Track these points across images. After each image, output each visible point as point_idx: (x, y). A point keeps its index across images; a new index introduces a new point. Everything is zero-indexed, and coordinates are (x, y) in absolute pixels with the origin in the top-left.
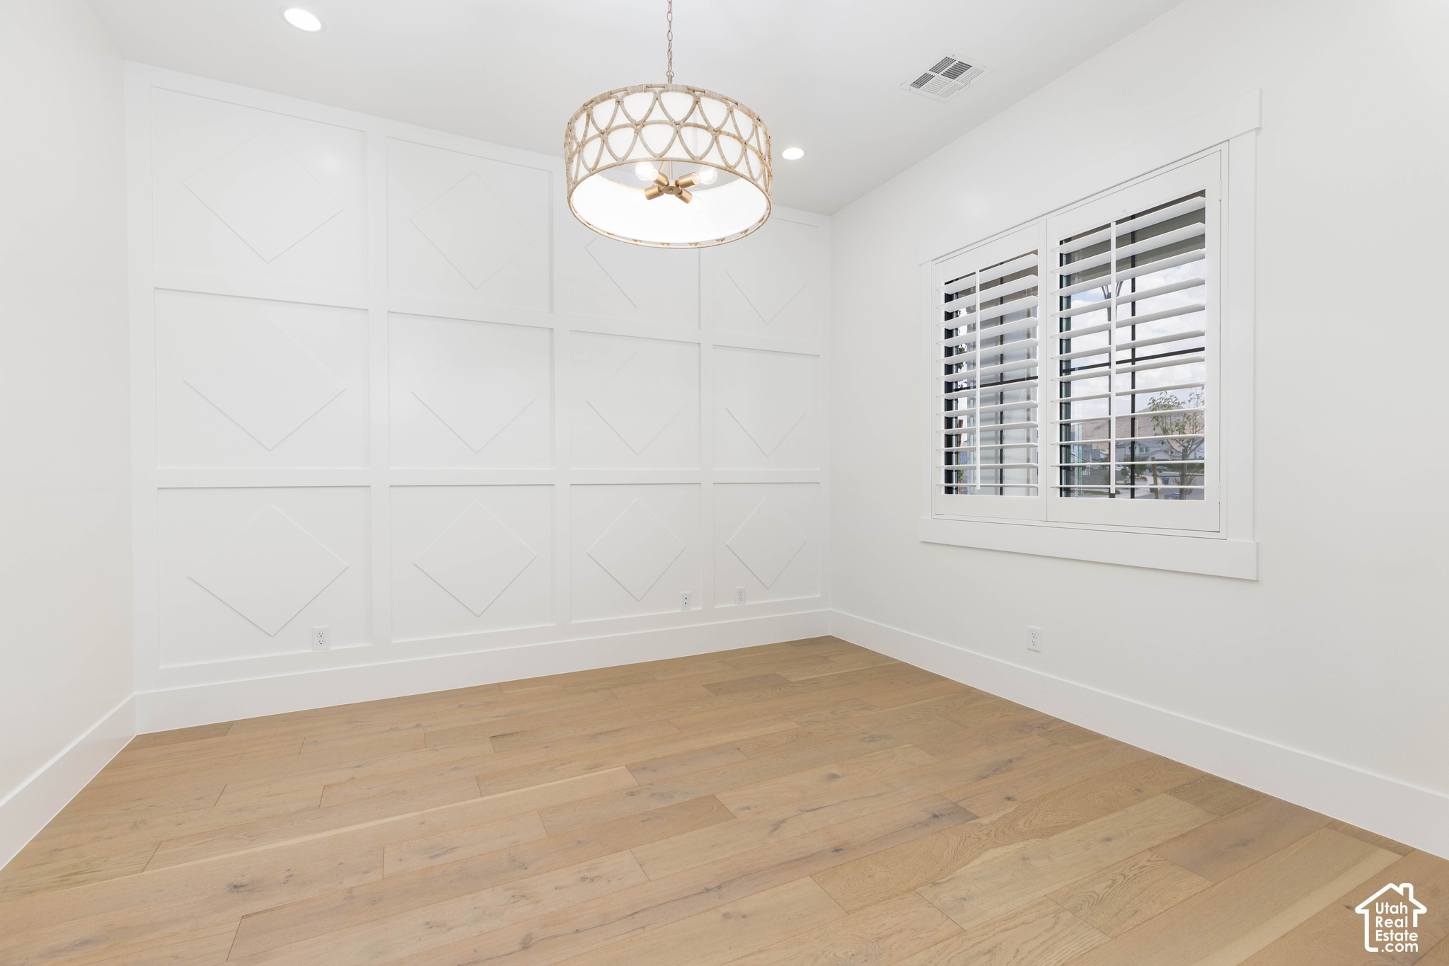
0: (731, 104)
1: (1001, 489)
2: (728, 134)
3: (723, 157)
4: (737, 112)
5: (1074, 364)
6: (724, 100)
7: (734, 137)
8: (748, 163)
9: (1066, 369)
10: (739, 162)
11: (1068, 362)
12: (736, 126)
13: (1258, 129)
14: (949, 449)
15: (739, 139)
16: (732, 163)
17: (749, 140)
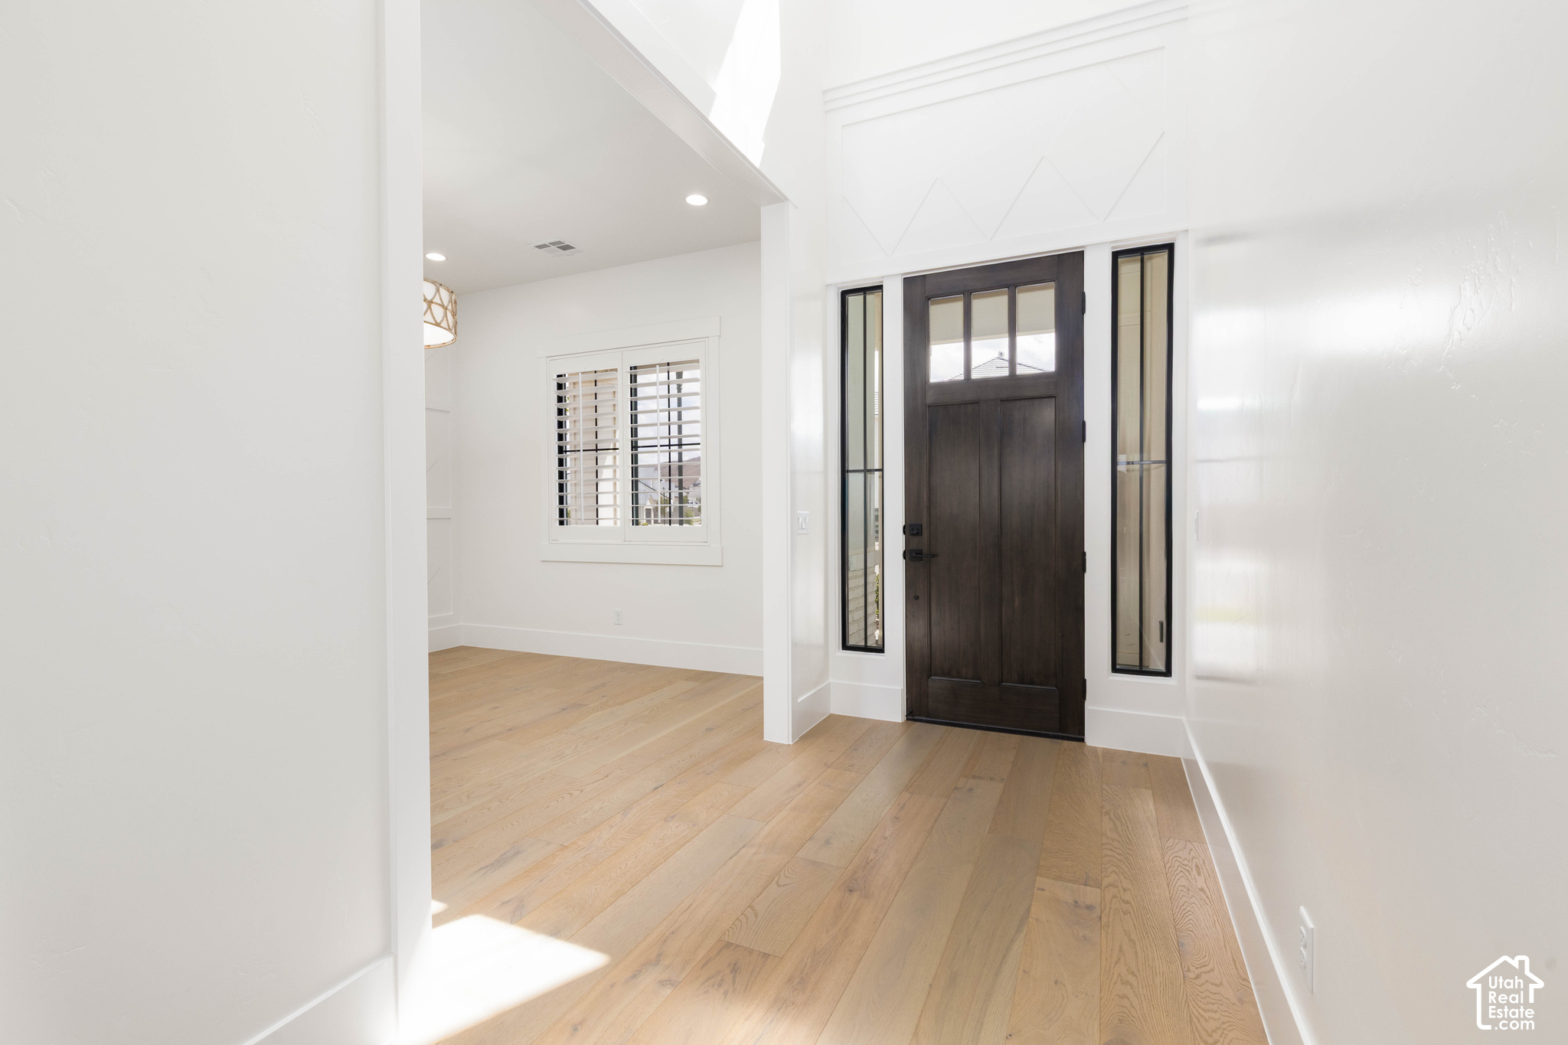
0: (438, 285)
1: (597, 521)
2: (437, 304)
3: (434, 318)
4: (442, 290)
5: (640, 443)
6: (433, 283)
7: (440, 305)
8: (447, 320)
9: (635, 447)
10: (443, 320)
11: (636, 442)
12: (441, 299)
13: (720, 336)
14: (561, 494)
15: (443, 306)
16: (438, 321)
17: (448, 306)
